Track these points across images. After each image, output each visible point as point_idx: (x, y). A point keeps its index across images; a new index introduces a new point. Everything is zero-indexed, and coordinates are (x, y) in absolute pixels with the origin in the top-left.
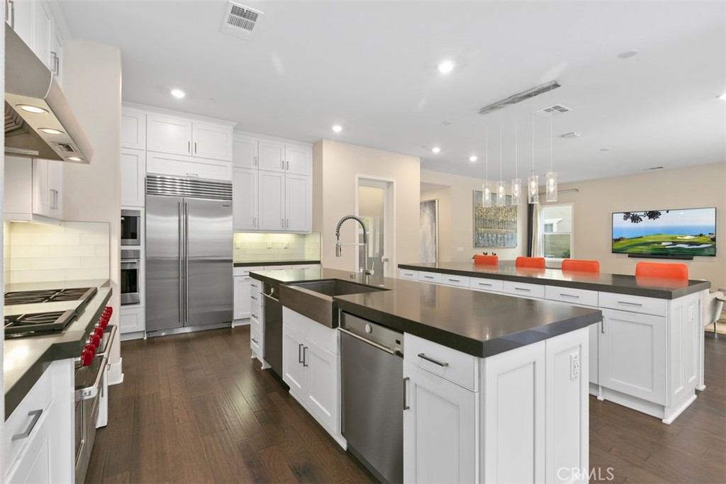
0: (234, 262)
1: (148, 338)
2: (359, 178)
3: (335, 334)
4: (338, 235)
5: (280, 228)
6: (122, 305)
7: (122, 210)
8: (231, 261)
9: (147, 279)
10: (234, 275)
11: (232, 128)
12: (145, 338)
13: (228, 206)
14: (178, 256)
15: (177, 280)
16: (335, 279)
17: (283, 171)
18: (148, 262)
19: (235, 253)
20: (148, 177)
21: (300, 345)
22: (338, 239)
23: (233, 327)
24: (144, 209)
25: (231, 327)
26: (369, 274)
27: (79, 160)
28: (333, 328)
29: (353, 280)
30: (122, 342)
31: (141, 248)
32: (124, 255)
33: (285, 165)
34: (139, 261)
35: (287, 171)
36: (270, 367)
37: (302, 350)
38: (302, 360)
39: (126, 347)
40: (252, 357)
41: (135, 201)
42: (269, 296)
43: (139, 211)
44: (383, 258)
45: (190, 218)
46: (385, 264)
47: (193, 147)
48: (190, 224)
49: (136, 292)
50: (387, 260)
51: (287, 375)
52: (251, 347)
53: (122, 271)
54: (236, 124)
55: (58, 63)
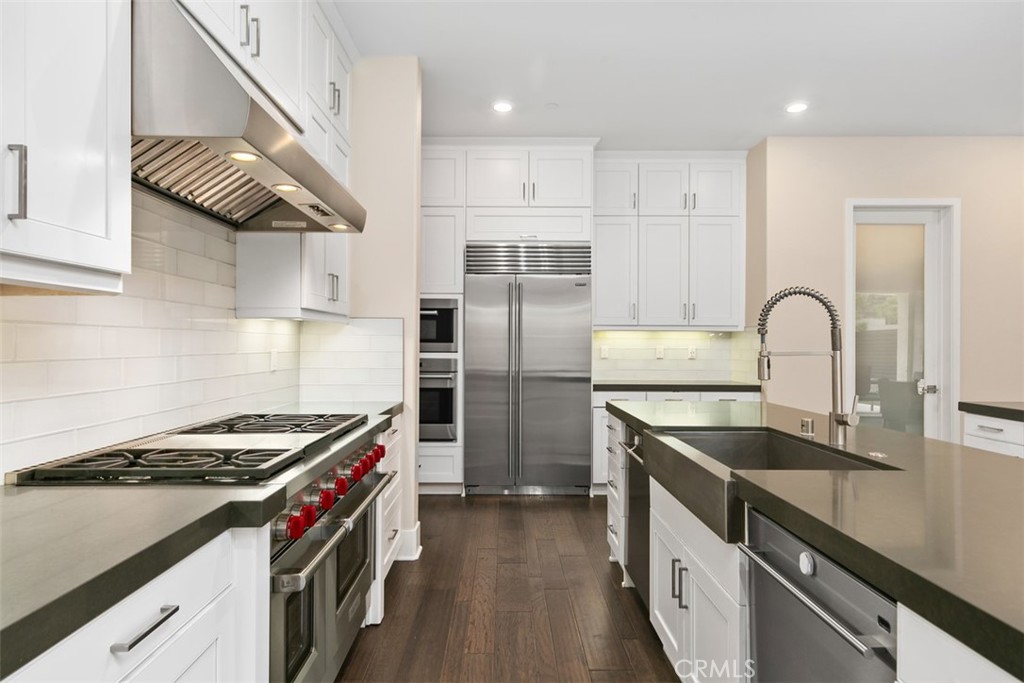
0: (592, 383)
1: (467, 495)
2: (856, 208)
3: (735, 557)
4: (762, 332)
5: (681, 321)
6: (421, 440)
7: (422, 300)
8: (588, 380)
9: (466, 403)
10: (593, 405)
11: (592, 149)
12: (463, 495)
13: (584, 285)
14: (506, 368)
15: (505, 408)
16: (767, 429)
17: (686, 212)
18: (468, 377)
19: (596, 365)
20: (468, 247)
21: (674, 561)
22: (763, 341)
23: (592, 496)
24: (462, 296)
25: (588, 495)
26: (845, 423)
27: (345, 227)
28: (730, 541)
29: (809, 435)
30: (420, 496)
31: (459, 356)
32: (424, 366)
33: (690, 201)
34: (456, 376)
35: (693, 212)
36: (633, 585)
37: (678, 571)
38: (677, 593)
39: (429, 505)
40: (611, 558)
41: (449, 284)
42: (630, 451)
43: (456, 301)
44: (921, 385)
45: (525, 308)
46: (929, 399)
47: (529, 190)
48: (524, 317)
49: (451, 422)
50: (933, 389)
51: (657, 612)
52: (609, 540)
53: (421, 390)
54: (598, 139)
55: (339, 96)
